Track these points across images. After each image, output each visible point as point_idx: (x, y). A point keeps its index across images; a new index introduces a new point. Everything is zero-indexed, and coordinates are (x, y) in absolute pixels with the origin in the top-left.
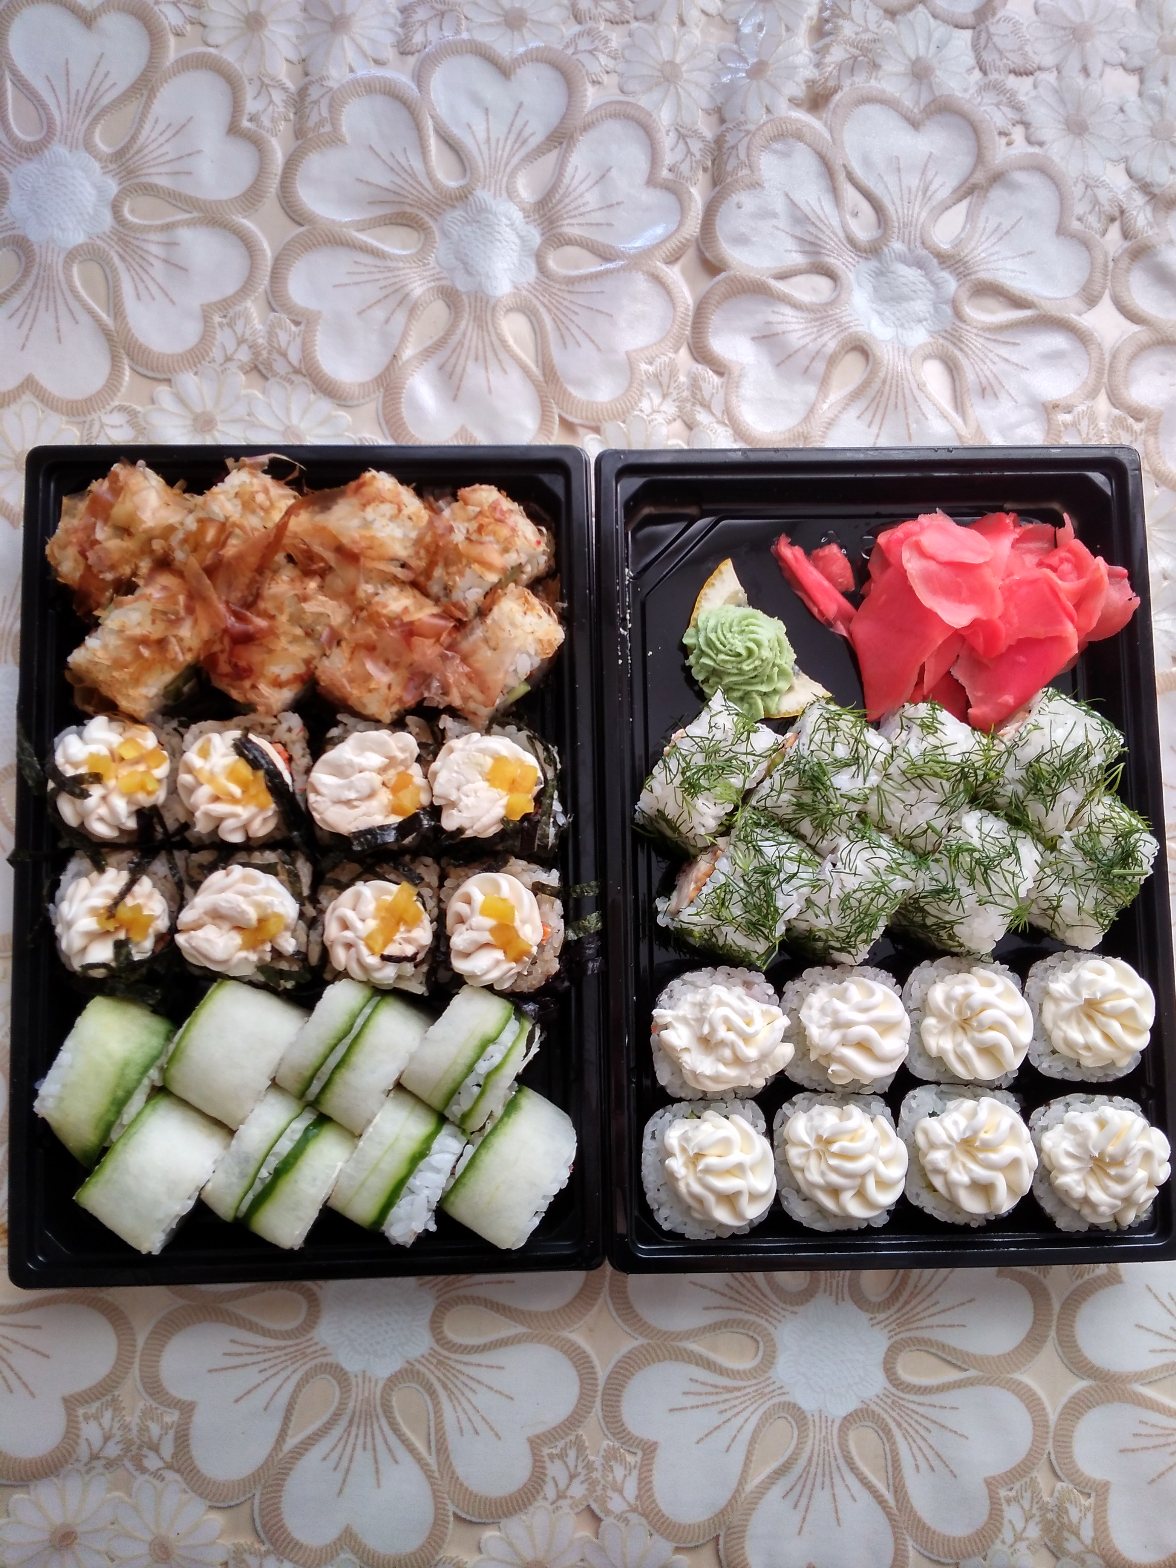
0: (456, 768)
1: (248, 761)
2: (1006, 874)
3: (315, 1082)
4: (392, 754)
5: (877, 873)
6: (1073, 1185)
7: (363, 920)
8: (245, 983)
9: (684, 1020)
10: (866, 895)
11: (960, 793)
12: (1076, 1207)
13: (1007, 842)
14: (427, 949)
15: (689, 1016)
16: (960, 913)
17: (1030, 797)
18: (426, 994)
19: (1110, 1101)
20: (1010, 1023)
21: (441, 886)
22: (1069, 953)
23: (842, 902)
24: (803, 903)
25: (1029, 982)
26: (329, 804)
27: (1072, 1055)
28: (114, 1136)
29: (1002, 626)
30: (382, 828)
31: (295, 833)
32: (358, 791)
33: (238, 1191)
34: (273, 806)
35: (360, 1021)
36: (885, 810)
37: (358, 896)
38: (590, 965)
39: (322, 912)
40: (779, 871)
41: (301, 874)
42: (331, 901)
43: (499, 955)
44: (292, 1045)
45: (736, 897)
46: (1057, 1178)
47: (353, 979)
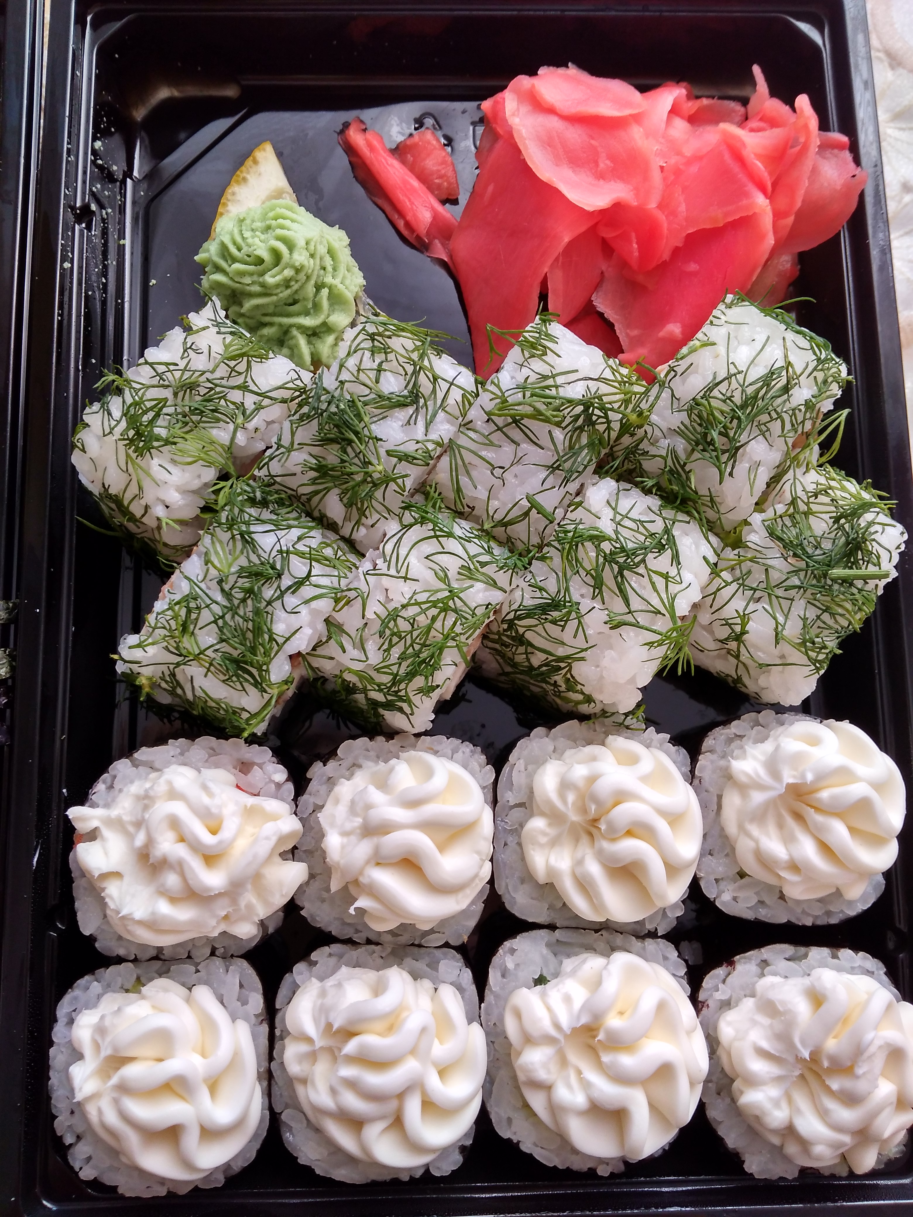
2: (655, 578)
5: (445, 578)
6: (768, 1106)
9: (117, 824)
10: (424, 611)
11: (581, 448)
12: (776, 1141)
13: (658, 527)
15: (126, 818)
16: (580, 642)
17: (696, 455)
19: (835, 957)
20: (662, 826)
22: (767, 715)
23: (384, 624)
24: (321, 627)
25: (703, 760)
27: (771, 880)
29: (662, 217)
36: (464, 480)
40: (279, 576)
45: (206, 616)
46: (742, 1093)
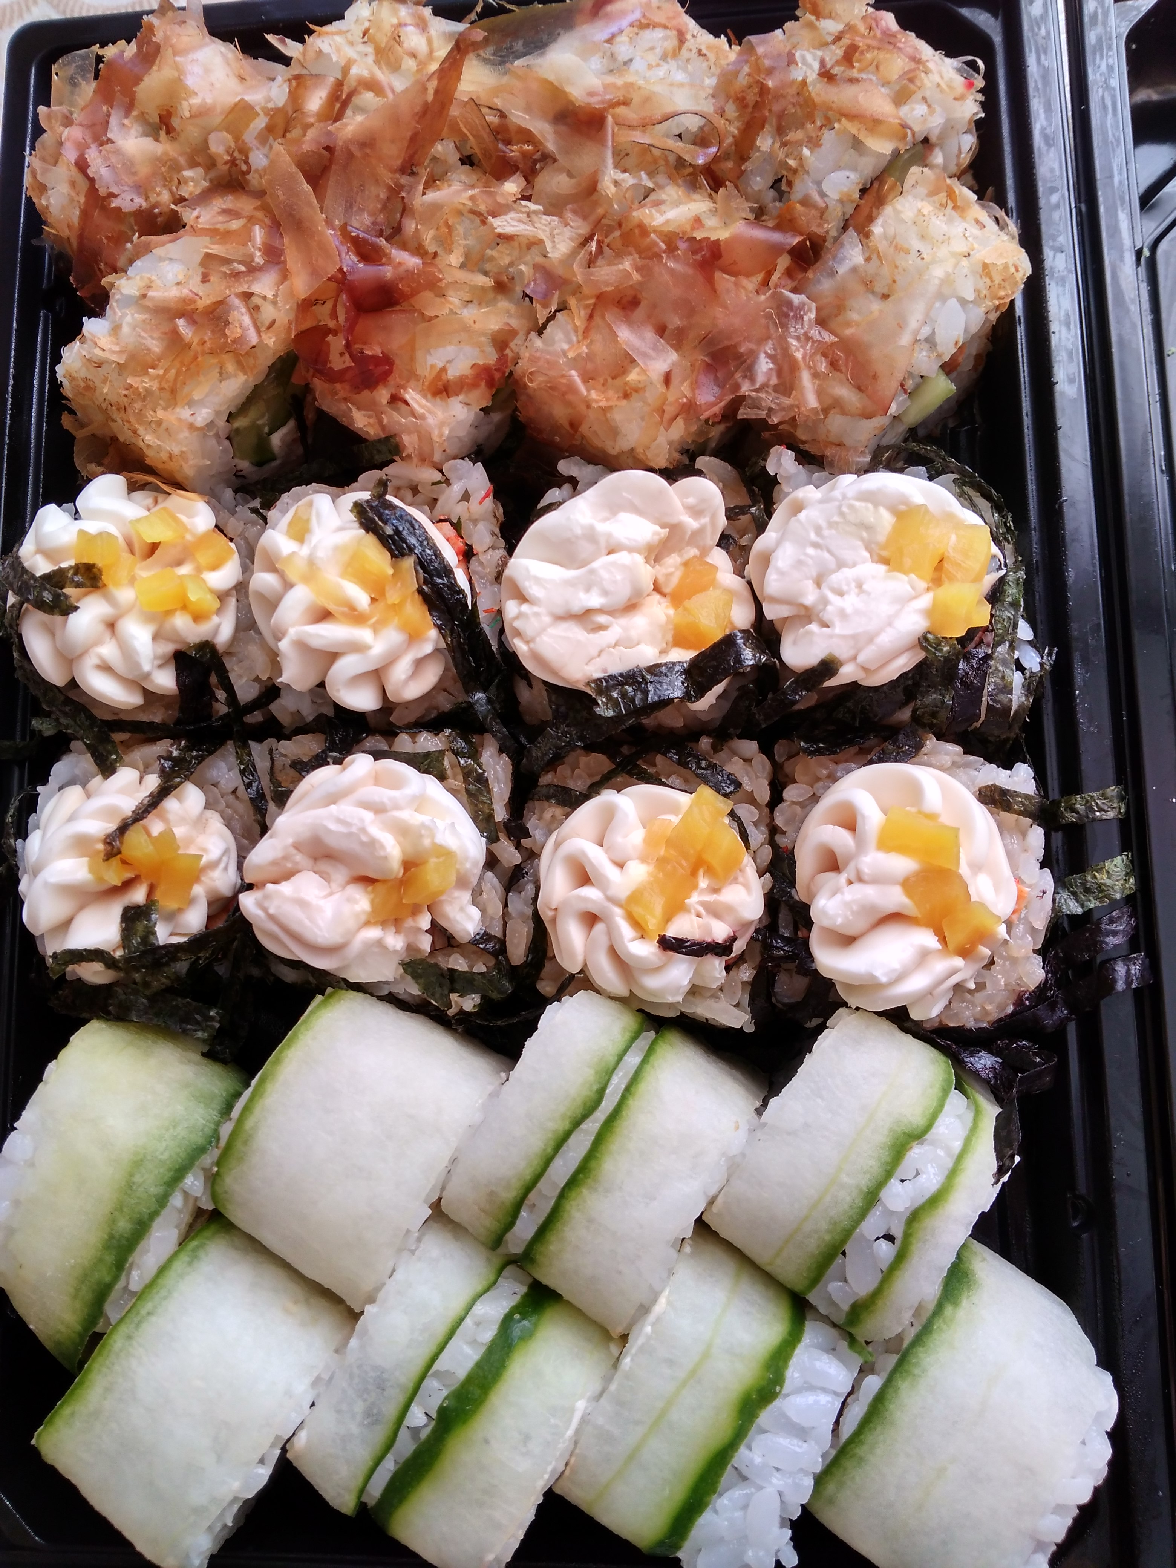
0: (813, 536)
1: (383, 539)
3: (523, 1214)
4: (674, 520)
7: (621, 865)
8: (381, 998)
14: (751, 931)
18: (750, 1029)
21: (776, 799)
26: (547, 619)
28: (112, 1311)
30: (654, 669)
31: (480, 695)
32: (605, 593)
33: (363, 1454)
34: (433, 633)
35: (618, 1082)
37: (609, 815)
38: (1120, 969)
39: (532, 855)
41: (490, 775)
42: (550, 832)
43: (928, 939)
44: (475, 1131)
47: (598, 991)
